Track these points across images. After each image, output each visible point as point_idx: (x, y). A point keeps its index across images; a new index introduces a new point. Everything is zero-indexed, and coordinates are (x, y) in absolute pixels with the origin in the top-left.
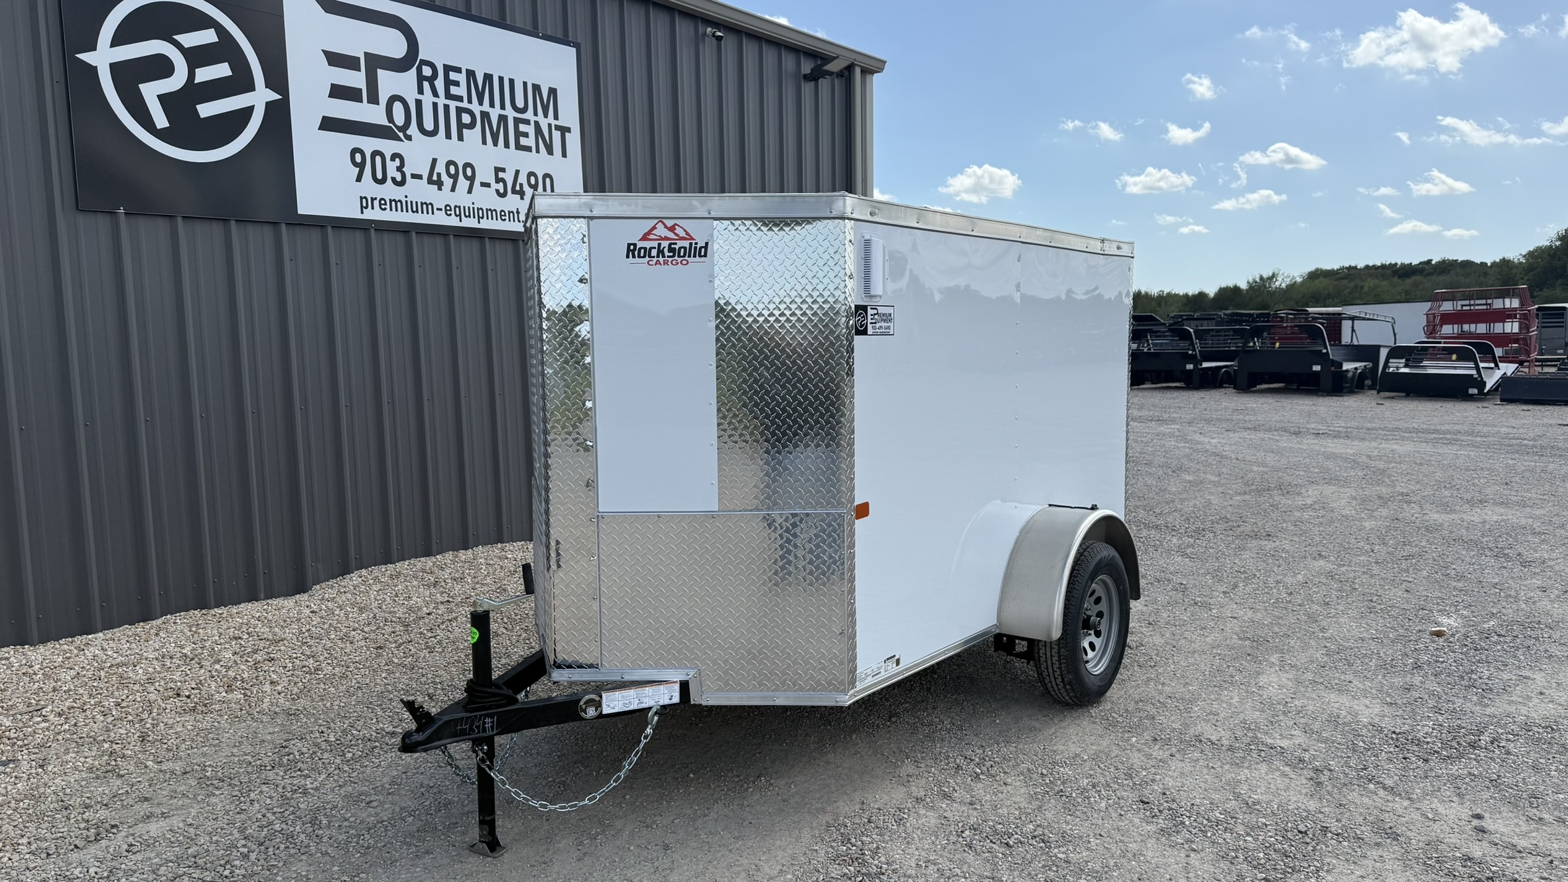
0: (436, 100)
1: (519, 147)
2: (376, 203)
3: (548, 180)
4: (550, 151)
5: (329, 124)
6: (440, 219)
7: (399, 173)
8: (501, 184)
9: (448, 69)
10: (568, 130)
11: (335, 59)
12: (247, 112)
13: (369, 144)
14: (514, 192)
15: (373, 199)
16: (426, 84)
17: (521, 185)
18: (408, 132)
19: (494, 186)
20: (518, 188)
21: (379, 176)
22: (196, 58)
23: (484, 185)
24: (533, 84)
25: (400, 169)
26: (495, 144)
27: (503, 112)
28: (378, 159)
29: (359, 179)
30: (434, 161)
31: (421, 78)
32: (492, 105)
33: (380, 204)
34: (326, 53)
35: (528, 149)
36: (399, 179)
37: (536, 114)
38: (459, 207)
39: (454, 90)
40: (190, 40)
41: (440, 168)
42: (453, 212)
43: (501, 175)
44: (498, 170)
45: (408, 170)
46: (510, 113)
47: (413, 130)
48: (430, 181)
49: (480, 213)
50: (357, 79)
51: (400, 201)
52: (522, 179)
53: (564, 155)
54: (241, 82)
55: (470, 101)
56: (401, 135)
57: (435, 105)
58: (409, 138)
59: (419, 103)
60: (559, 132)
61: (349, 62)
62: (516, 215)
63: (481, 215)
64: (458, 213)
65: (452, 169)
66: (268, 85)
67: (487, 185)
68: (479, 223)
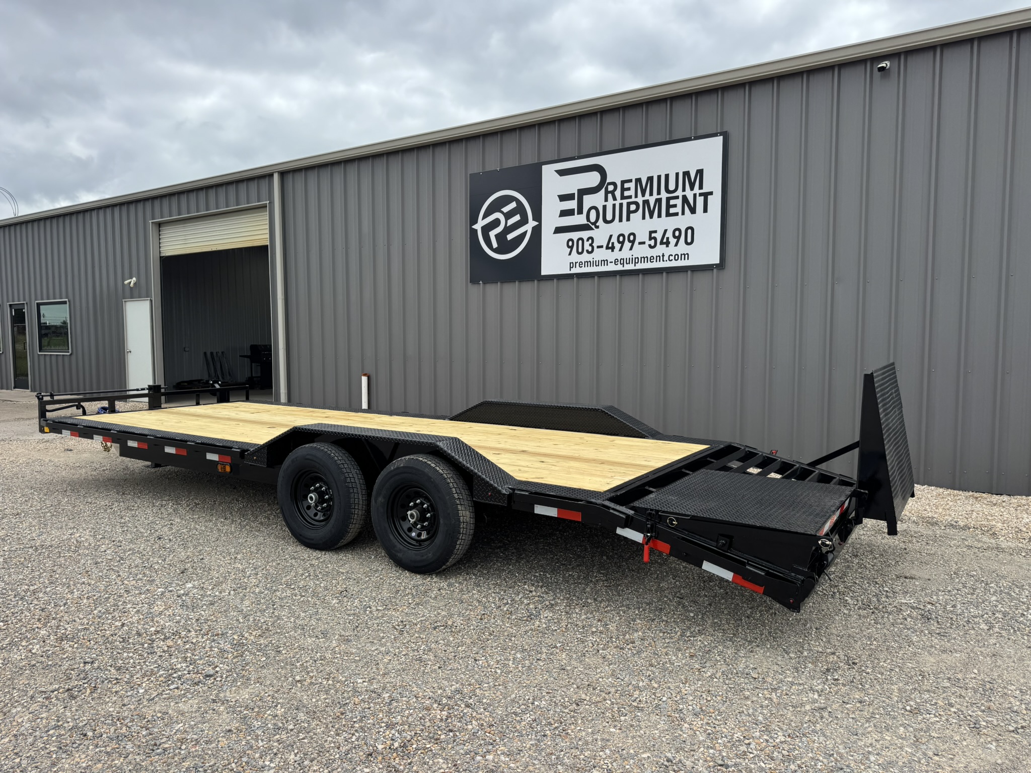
0: (615, 202)
1: (668, 214)
2: (578, 264)
3: (689, 231)
4: (693, 211)
5: (559, 230)
6: (611, 267)
7: (591, 247)
8: (653, 241)
9: (623, 182)
10: (711, 193)
11: (563, 198)
12: (525, 233)
13: (575, 235)
14: (662, 243)
15: (576, 263)
16: (610, 196)
17: (668, 238)
18: (597, 224)
19: (648, 242)
20: (665, 240)
21: (580, 250)
22: (508, 216)
23: (640, 243)
24: (683, 172)
25: (591, 245)
26: (651, 217)
27: (659, 197)
28: (580, 242)
29: (570, 254)
30: (611, 236)
31: (607, 192)
32: (651, 194)
33: (580, 265)
34: (558, 196)
35: (677, 214)
36: (590, 250)
37: (684, 190)
38: (623, 259)
39: (626, 193)
40: (506, 209)
41: (614, 240)
42: (619, 263)
43: (653, 235)
44: (651, 232)
45: (595, 245)
46: (664, 195)
47: (600, 222)
48: (607, 248)
49: (636, 260)
50: (572, 204)
51: (590, 262)
52: (669, 234)
53: (705, 210)
54: (524, 221)
55: (636, 196)
56: (593, 227)
57: (614, 205)
58: (597, 227)
59: (605, 207)
60: (702, 198)
61: (569, 197)
62: (661, 258)
63: (637, 261)
64: (622, 262)
65: (621, 239)
66: (533, 220)
67: (644, 243)
68: (635, 266)
